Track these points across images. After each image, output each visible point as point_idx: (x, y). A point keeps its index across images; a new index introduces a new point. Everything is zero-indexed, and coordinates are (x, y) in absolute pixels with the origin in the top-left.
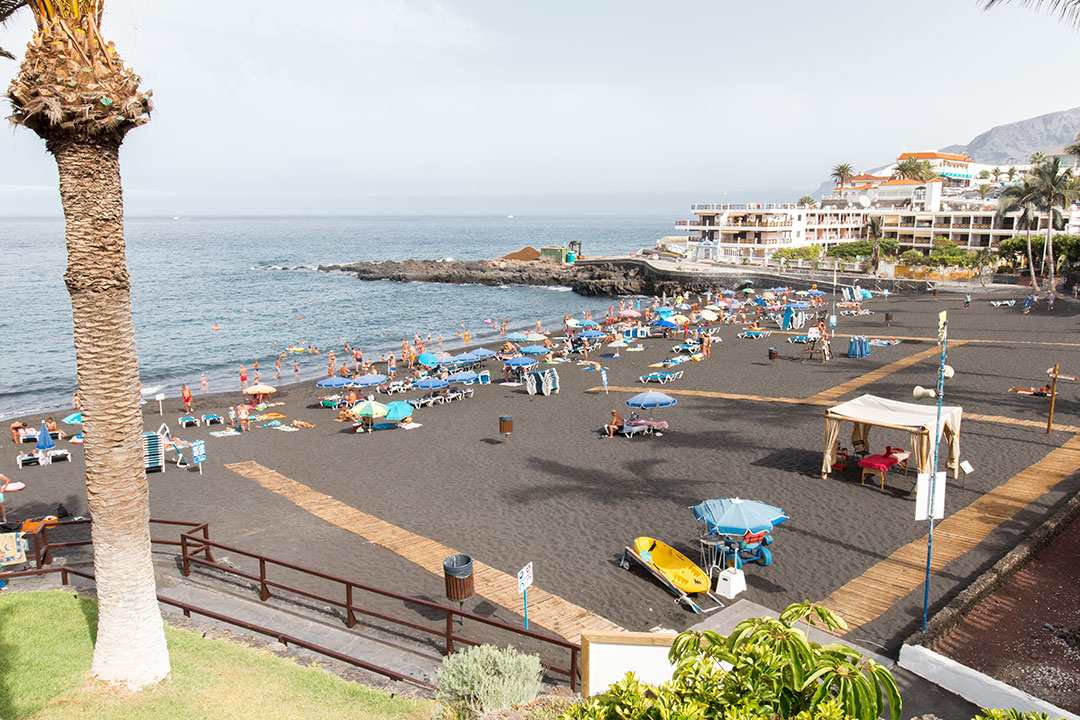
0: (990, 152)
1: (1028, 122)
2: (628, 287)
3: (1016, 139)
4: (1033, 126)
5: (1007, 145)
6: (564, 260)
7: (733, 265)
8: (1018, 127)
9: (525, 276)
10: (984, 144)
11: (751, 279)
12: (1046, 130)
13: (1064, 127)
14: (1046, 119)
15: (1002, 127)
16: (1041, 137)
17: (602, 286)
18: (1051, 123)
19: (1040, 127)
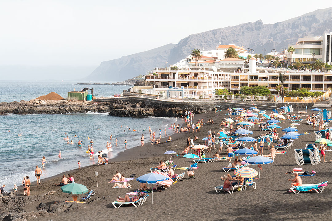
0: (189, 48)
1: (206, 33)
2: (148, 112)
3: (201, 42)
4: (208, 35)
5: (197, 45)
6: (85, 99)
7: (194, 99)
8: (202, 36)
9: (67, 109)
10: (186, 44)
11: (219, 105)
12: (215, 37)
13: (222, 36)
14: (214, 32)
15: (194, 35)
16: (213, 41)
17: (134, 112)
18: (216, 34)
19: (211, 36)
